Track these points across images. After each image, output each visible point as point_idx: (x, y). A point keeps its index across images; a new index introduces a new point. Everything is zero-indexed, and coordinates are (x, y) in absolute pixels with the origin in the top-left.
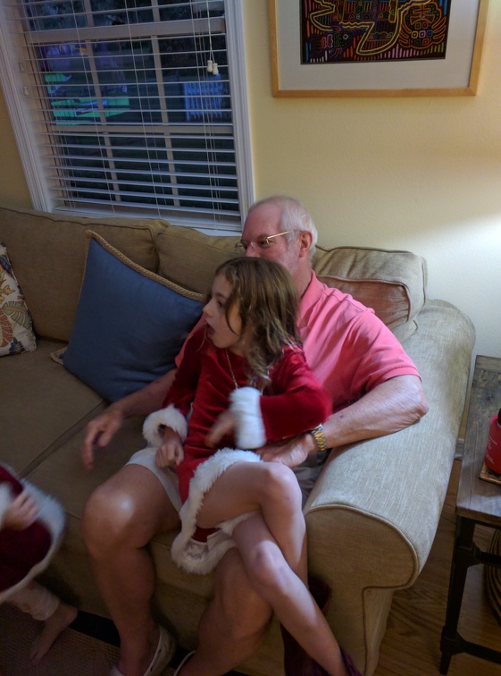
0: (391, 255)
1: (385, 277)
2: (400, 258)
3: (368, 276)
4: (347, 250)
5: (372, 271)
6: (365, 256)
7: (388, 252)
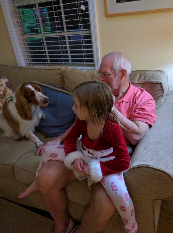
0: (155, 72)
1: (153, 80)
2: (158, 73)
3: (146, 80)
4: (137, 72)
5: (148, 78)
6: (144, 73)
7: (154, 71)
